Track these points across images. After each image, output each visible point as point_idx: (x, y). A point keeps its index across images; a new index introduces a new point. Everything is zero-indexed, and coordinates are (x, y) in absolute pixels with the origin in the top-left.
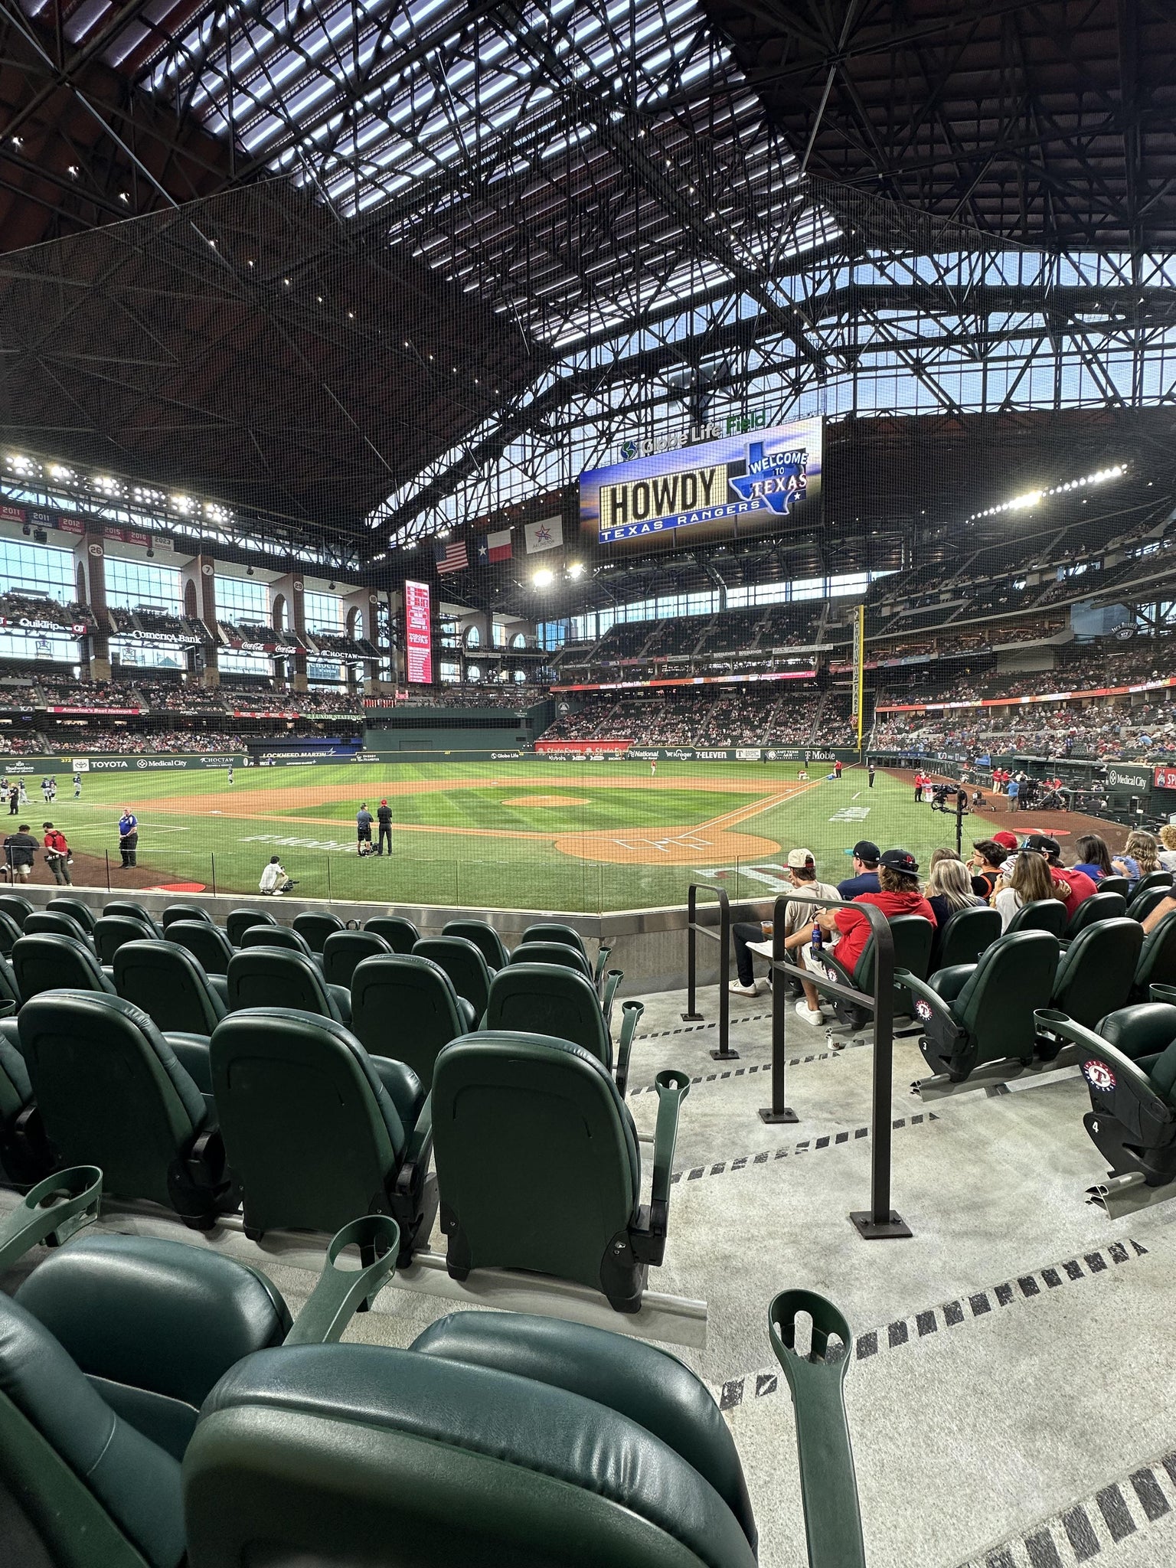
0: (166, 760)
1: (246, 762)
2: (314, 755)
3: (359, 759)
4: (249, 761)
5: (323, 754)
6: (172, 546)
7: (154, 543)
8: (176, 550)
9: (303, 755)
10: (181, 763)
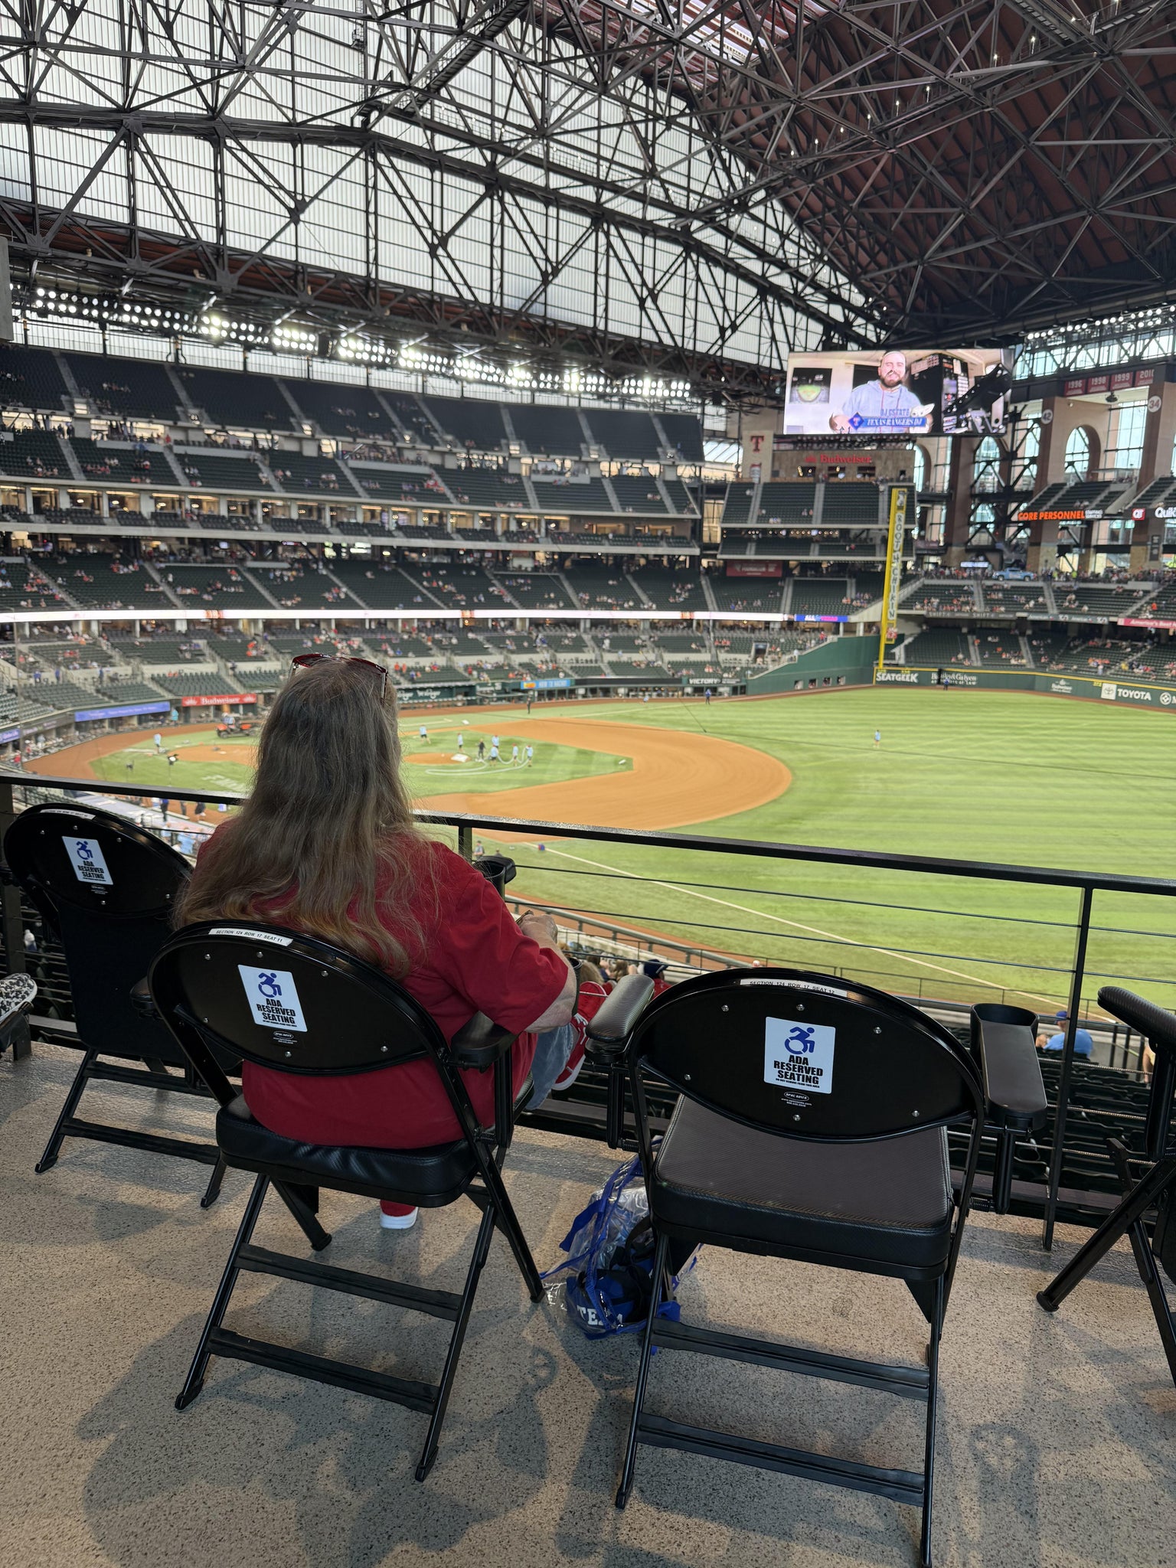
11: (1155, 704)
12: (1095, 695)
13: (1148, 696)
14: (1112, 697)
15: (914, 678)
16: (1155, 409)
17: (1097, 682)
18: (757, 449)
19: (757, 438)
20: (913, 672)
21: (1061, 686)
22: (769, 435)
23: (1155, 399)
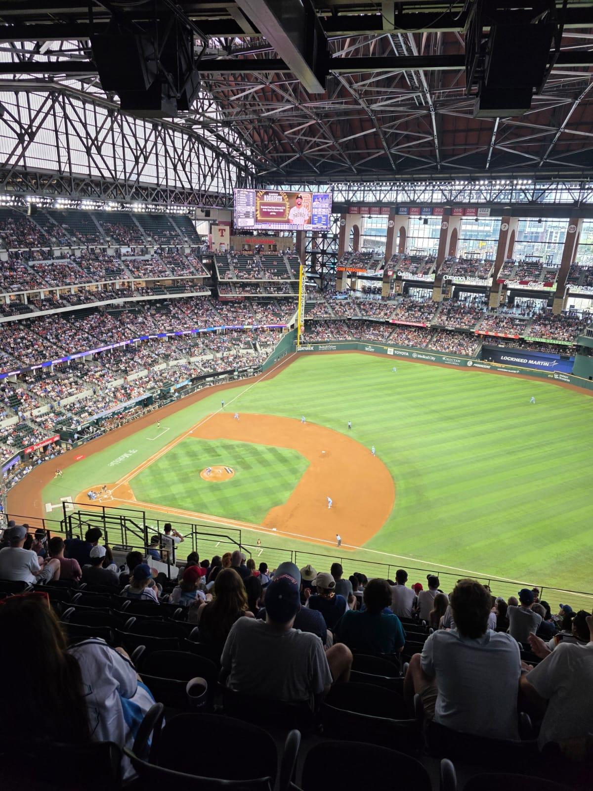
0: (426, 355)
1: (470, 363)
2: (539, 363)
3: (556, 376)
4: (474, 363)
5: (546, 364)
6: (489, 213)
7: (479, 212)
8: (491, 215)
9: (531, 362)
10: (433, 358)
11: (410, 358)
12: (384, 353)
13: (407, 354)
14: (392, 354)
15: (312, 348)
16: (391, 226)
17: (385, 348)
18: (222, 236)
19: (222, 230)
20: (311, 346)
21: (369, 348)
22: (227, 228)
23: (391, 222)
